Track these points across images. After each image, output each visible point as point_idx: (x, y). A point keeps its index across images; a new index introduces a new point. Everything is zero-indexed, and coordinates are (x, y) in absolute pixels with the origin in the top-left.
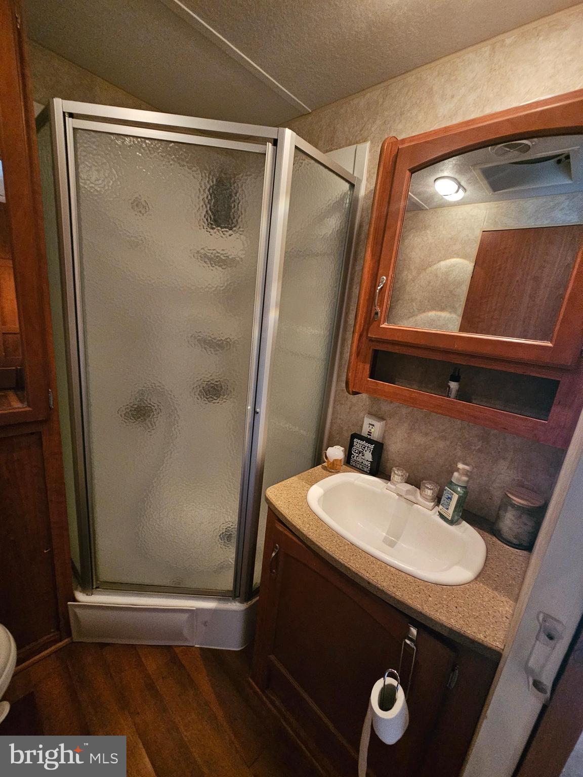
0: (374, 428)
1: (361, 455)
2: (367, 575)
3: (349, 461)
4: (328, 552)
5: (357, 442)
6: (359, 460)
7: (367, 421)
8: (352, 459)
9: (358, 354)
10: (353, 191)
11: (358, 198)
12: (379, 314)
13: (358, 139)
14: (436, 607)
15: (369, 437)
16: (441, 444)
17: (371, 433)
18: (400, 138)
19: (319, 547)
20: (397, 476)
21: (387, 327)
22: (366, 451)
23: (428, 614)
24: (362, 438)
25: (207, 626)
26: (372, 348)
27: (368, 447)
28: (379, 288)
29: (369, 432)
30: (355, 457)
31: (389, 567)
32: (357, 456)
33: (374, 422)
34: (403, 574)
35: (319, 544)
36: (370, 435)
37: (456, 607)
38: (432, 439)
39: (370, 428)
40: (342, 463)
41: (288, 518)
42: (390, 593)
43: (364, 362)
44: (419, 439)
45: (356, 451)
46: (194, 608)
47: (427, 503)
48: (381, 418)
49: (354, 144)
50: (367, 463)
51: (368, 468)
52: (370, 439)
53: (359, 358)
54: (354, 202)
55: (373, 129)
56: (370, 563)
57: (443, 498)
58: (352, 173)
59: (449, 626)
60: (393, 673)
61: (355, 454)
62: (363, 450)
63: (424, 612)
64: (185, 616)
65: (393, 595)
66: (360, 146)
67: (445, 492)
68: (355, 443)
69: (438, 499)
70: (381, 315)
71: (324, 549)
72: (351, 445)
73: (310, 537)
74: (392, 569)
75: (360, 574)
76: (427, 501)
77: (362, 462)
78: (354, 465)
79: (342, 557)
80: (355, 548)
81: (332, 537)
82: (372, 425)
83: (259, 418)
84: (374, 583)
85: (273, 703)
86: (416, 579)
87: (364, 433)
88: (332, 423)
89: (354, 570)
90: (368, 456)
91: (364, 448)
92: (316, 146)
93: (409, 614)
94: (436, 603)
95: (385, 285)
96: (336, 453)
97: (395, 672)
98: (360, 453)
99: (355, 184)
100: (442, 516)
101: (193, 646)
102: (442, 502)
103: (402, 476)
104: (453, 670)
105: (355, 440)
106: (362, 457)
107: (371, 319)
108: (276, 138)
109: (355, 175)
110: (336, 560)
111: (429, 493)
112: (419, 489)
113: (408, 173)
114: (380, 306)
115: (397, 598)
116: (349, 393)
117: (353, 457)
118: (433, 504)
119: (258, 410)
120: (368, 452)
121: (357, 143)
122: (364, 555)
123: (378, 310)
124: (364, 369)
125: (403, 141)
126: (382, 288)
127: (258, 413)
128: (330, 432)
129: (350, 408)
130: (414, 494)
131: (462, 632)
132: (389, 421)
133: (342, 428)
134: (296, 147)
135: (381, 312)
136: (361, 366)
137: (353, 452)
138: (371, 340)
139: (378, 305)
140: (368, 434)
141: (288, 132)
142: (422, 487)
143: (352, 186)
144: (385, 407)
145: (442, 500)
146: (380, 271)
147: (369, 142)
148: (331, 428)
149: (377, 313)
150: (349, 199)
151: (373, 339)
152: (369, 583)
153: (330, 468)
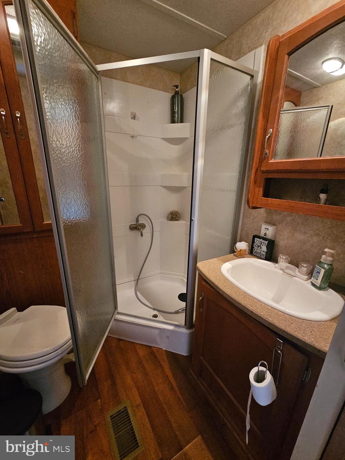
0: (268, 231)
1: (259, 248)
2: (251, 308)
3: (252, 252)
4: (229, 294)
5: (257, 240)
6: (259, 251)
7: (264, 226)
8: (254, 251)
9: (255, 182)
10: (253, 80)
11: (257, 84)
12: (268, 154)
13: (256, 46)
14: (295, 330)
15: (265, 237)
16: (315, 239)
17: (266, 234)
18: (281, 35)
19: (224, 292)
20: (282, 259)
21: (273, 161)
22: (262, 245)
23: (289, 332)
24: (259, 237)
25: (168, 338)
26: (264, 177)
27: (264, 243)
28: (267, 137)
29: (265, 234)
30: (256, 249)
31: (267, 306)
32: (257, 249)
33: (268, 227)
34: (277, 311)
35: (224, 290)
36: (266, 236)
37: (311, 332)
38: (309, 236)
39: (266, 231)
40: (247, 253)
41: (207, 277)
42: (264, 318)
43: (259, 187)
44: (300, 236)
45: (256, 245)
46: (162, 328)
47: (303, 276)
48: (274, 224)
49: (254, 49)
50: (263, 253)
51: (264, 256)
52: (266, 238)
53: (256, 185)
54: (254, 87)
55: (266, 36)
56: (255, 302)
57: (314, 273)
58: (253, 69)
59: (304, 340)
60: (265, 364)
61: (255, 247)
62: (261, 245)
63: (286, 330)
64: (157, 332)
65: (267, 320)
66: (257, 50)
67: (315, 268)
68: (255, 241)
69: (310, 274)
70: (269, 154)
71: (227, 293)
72: (253, 242)
73: (219, 287)
74: (269, 307)
75: (247, 307)
76: (303, 275)
77: (260, 253)
78: (255, 254)
79: (237, 298)
80: (246, 294)
81: (233, 288)
82: (267, 229)
83: (194, 223)
84: (255, 312)
85: (203, 385)
86: (285, 314)
87: (262, 235)
88: (242, 230)
89: (243, 304)
90: (264, 248)
91: (262, 243)
92: (230, 58)
93: (276, 331)
94: (296, 327)
95: (272, 134)
96: (242, 246)
97: (266, 363)
98: (259, 247)
99: (254, 75)
100: (313, 285)
101: (162, 349)
102: (313, 275)
103: (286, 259)
104: (307, 369)
105: (256, 239)
106: (260, 249)
107: (263, 158)
108: (199, 56)
109: (255, 69)
110: (233, 299)
111: (304, 269)
112: (298, 267)
113: (286, 56)
114: (268, 149)
115: (269, 321)
116: (250, 208)
117: (255, 250)
118: (307, 277)
119: (193, 219)
120: (264, 246)
121: (256, 48)
122: (251, 298)
123: (267, 151)
124: (259, 191)
125: (283, 36)
126: (269, 137)
127: (193, 220)
128: (241, 236)
129: (253, 220)
130: (294, 271)
131: (312, 344)
132: (279, 227)
133: (248, 233)
134: (212, 59)
135: (269, 153)
136: (257, 190)
137: (254, 247)
138: (263, 172)
139: (267, 148)
140: (264, 235)
141: (206, 51)
142: (300, 266)
143: (252, 76)
144: (276, 217)
145: (314, 274)
146: (268, 126)
147: (264, 45)
148: (241, 233)
149: (266, 154)
150: (250, 86)
151: (264, 171)
152: (252, 312)
153: (238, 255)
